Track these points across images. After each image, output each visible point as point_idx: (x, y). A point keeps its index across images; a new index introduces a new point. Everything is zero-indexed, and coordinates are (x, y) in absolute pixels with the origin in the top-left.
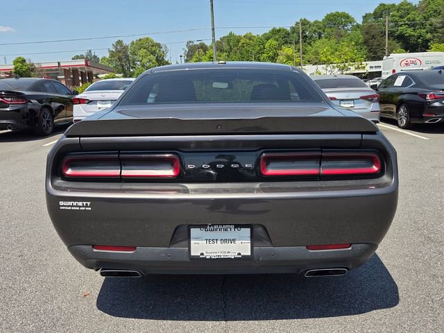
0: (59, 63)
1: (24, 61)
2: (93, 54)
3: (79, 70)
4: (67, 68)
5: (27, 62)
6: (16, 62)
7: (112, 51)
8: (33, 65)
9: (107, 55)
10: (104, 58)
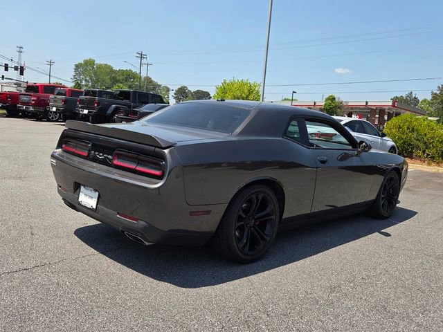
0: (367, 103)
1: (334, 99)
2: (414, 96)
3: (386, 111)
4: (374, 108)
5: (336, 100)
6: (328, 99)
7: (436, 94)
8: (341, 103)
9: (429, 98)
10: (425, 101)
